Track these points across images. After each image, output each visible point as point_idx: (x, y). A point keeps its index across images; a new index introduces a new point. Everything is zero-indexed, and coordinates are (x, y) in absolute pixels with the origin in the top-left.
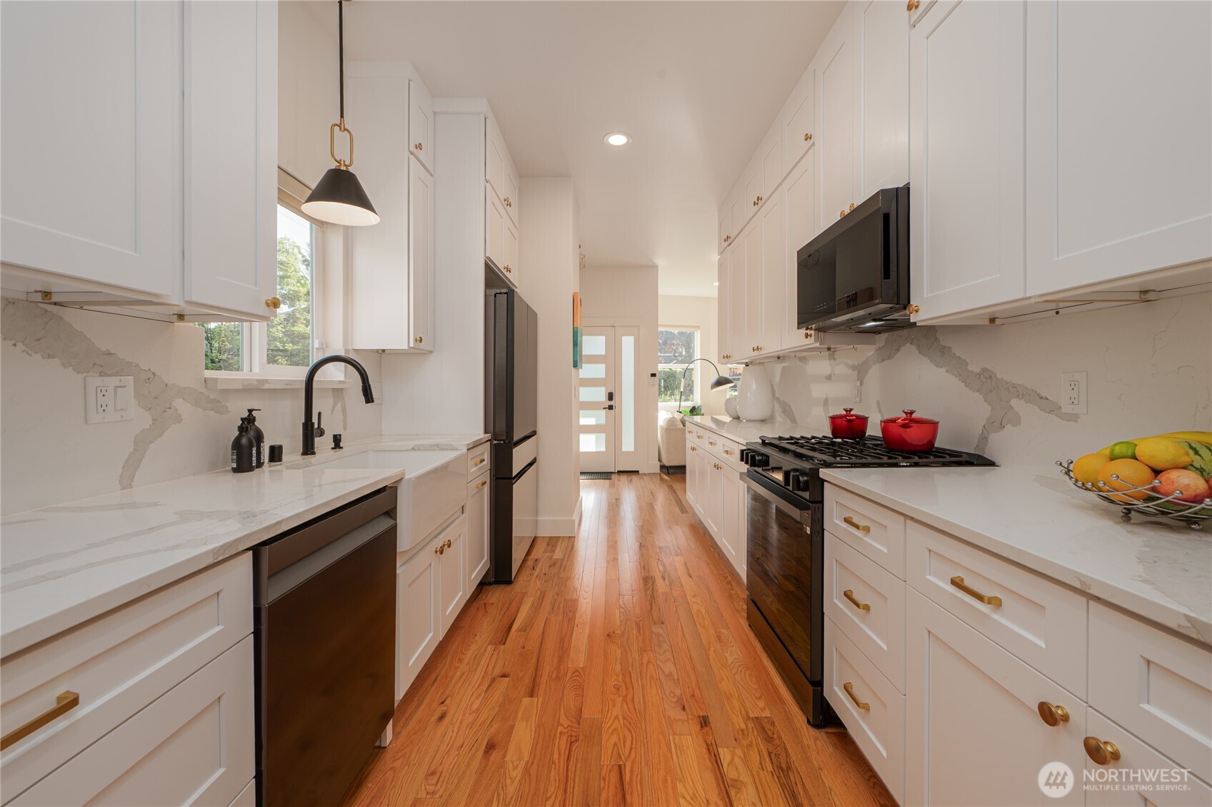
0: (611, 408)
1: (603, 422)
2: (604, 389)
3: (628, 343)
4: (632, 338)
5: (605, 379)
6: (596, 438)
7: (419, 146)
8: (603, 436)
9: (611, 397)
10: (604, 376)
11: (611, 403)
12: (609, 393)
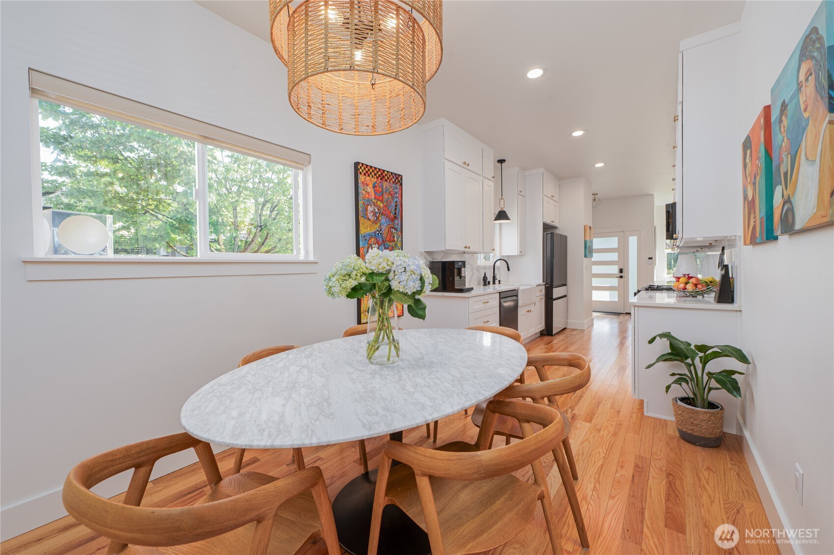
0: (621, 277)
1: (616, 285)
2: (617, 266)
3: (633, 241)
4: (636, 238)
5: (617, 261)
6: (610, 294)
7: (521, 192)
8: (616, 292)
9: (621, 271)
10: (617, 260)
11: (621, 275)
12: (620, 269)
